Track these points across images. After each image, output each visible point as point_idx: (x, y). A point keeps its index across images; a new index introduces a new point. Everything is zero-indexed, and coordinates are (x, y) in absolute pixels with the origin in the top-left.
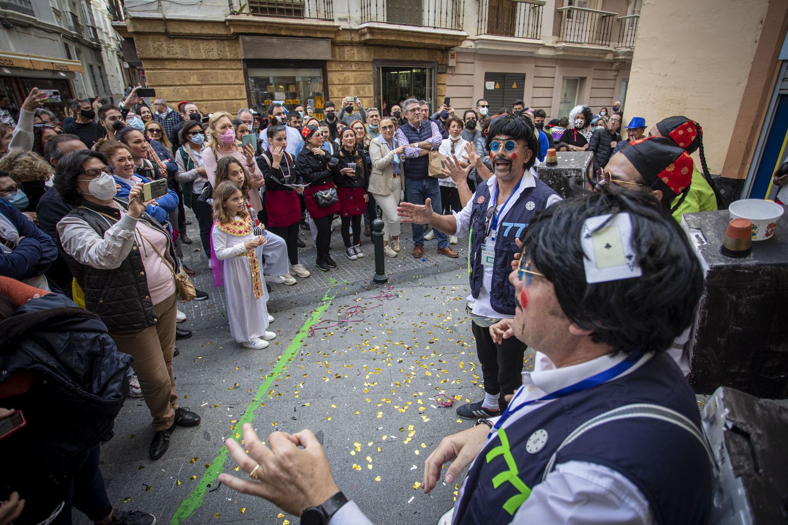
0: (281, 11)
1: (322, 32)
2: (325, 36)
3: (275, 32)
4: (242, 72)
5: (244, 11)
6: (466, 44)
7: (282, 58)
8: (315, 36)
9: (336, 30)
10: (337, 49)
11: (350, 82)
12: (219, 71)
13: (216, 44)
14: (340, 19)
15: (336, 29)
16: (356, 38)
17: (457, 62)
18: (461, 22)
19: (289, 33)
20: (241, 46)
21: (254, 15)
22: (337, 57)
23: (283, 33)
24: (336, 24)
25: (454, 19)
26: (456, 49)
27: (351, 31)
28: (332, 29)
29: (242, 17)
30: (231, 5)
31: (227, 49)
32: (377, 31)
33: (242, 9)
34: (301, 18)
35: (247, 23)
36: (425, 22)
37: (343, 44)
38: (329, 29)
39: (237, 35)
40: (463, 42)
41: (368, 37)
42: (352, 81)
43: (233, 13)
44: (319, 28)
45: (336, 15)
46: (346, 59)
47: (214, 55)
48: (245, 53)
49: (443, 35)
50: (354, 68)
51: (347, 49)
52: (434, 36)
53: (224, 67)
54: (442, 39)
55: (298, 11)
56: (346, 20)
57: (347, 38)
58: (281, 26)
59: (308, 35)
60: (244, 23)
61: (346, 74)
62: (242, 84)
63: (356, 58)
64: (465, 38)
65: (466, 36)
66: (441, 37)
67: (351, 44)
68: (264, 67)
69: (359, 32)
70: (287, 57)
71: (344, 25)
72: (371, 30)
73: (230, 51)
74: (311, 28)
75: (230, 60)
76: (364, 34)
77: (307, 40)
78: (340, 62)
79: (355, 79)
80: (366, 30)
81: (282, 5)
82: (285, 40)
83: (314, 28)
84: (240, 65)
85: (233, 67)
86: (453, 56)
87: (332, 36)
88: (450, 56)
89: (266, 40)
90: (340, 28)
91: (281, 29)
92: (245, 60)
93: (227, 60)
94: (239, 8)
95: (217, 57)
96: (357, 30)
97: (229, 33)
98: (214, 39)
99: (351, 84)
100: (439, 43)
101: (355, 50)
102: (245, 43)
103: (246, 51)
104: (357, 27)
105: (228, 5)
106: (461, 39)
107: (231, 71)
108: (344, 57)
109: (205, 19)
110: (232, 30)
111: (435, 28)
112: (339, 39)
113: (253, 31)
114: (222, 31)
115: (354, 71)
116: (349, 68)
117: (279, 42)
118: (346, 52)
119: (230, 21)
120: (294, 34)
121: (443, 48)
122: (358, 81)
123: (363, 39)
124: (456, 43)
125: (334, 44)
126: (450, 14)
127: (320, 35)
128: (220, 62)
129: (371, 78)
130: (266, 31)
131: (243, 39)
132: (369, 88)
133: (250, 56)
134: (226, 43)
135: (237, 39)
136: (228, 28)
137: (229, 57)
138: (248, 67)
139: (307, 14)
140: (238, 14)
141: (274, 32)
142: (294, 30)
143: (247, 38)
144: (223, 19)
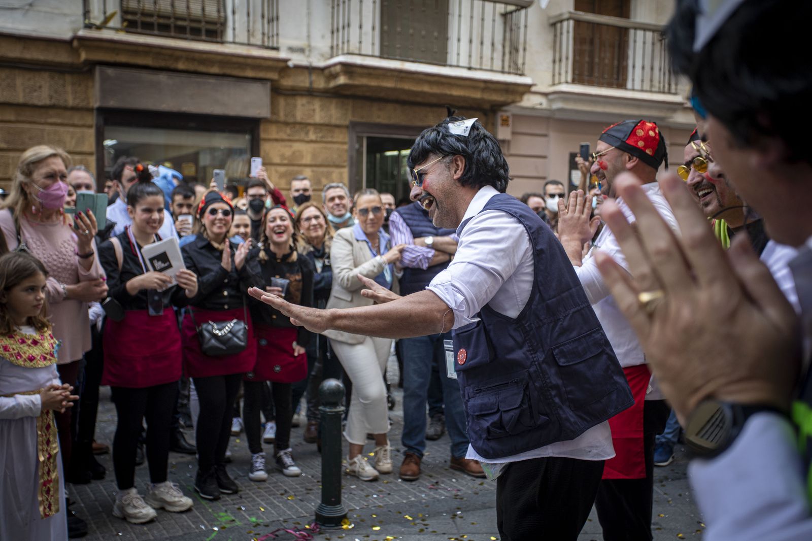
0: (181, 29)
1: (255, 67)
2: (261, 75)
3: (166, 64)
4: (92, 132)
5: (111, 24)
6: (530, 101)
7: (175, 110)
8: (241, 74)
9: (282, 67)
10: (282, 102)
11: (304, 161)
12: (47, 128)
13: (48, 79)
14: (291, 49)
15: (282, 64)
16: (320, 83)
17: (514, 133)
18: (520, 61)
19: (191, 67)
20: (98, 85)
21: (127, 32)
22: (282, 114)
23: (181, 66)
24: (282, 55)
25: (507, 57)
26: (512, 110)
27: (310, 70)
28: (275, 64)
29: (106, 34)
30: (86, 13)
31: (69, 88)
32: (359, 70)
33: (107, 20)
34: (217, 43)
36: (452, 58)
37: (295, 92)
38: (270, 63)
39: (92, 65)
40: (526, 97)
41: (342, 80)
42: (307, 160)
43: (89, 26)
44: (249, 61)
45: (285, 41)
46: (299, 119)
47: (43, 97)
48: (103, 98)
49: (486, 82)
50: (312, 136)
51: (301, 102)
52: (468, 83)
53: (59, 121)
54: (484, 90)
55: (214, 31)
56: (301, 50)
57: (303, 81)
59: (228, 72)
61: (297, 146)
63: (318, 118)
64: (526, 89)
65: (530, 86)
66: (482, 85)
67: (310, 93)
69: (327, 72)
70: (184, 109)
71: (296, 59)
72: (348, 68)
73: (75, 93)
74: (235, 60)
75: (73, 109)
76: (334, 76)
78: (286, 124)
79: (314, 156)
80: (338, 68)
81: (184, 20)
84: (91, 119)
85: (76, 122)
86: (505, 122)
87: (274, 76)
88: (499, 122)
89: (146, 76)
90: (290, 64)
91: (177, 59)
92: (102, 111)
93: (66, 108)
94: (102, 19)
95: (48, 103)
96: (322, 70)
97: (76, 61)
98: (45, 70)
99: (306, 166)
100: (478, 95)
101: (317, 104)
102: (105, 79)
103: (104, 93)
104: (322, 64)
105: (81, 12)
106: (521, 89)
107: (71, 129)
108: (294, 116)
109: (34, 34)
110: (83, 56)
111: (470, 68)
112: (287, 82)
113: (123, 59)
114: (63, 57)
115: (312, 141)
116: (302, 136)
118: (299, 107)
119: (81, 39)
120: (202, 68)
121: (487, 106)
122: (319, 161)
123: (332, 84)
124: (509, 98)
125: (277, 91)
126: (499, 47)
127: (250, 73)
128: (51, 112)
129: (346, 157)
130: (148, 61)
131: (102, 73)
132: (341, 174)
133: (112, 103)
134: (68, 78)
135: (90, 72)
136: (76, 52)
137: (71, 103)
138: (106, 123)
139: (229, 36)
140: (99, 28)
141: (162, 64)
142: (203, 61)
143: (110, 71)
144: (67, 35)
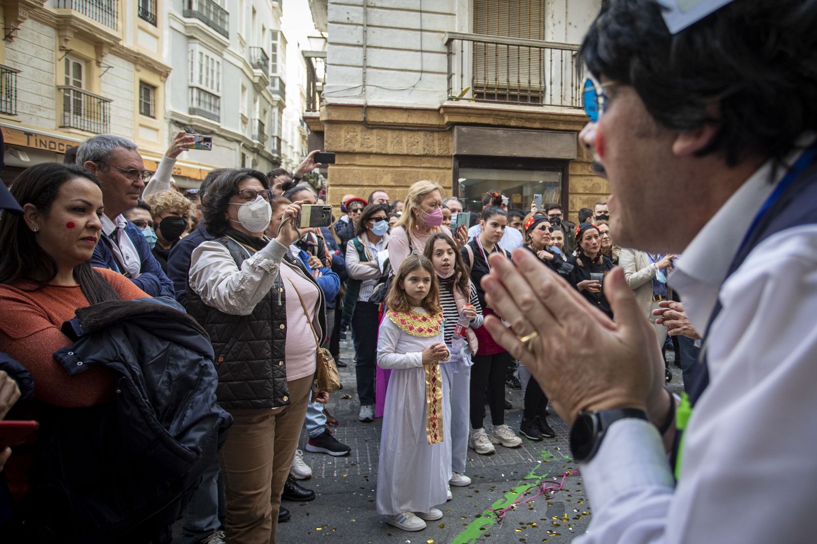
0: (513, 97)
1: (566, 122)
2: (570, 128)
3: (502, 122)
4: (451, 172)
5: (465, 96)
7: (508, 155)
8: (556, 128)
11: (601, 192)
12: (421, 170)
13: (423, 136)
19: (520, 124)
20: (455, 139)
21: (476, 101)
22: (585, 156)
23: (513, 123)
29: (462, 103)
30: (450, 90)
31: (436, 142)
33: (463, 94)
34: (539, 105)
35: (466, 111)
38: (577, 119)
39: (452, 125)
42: (603, 190)
43: (450, 99)
44: (562, 118)
47: (419, 150)
48: (459, 148)
53: (429, 165)
55: (537, 97)
58: (511, 114)
59: (546, 126)
60: (463, 111)
61: (596, 180)
62: (449, 188)
68: (482, 167)
70: (515, 154)
73: (440, 145)
74: (551, 117)
75: (438, 156)
77: (544, 133)
78: (587, 163)
81: (516, 90)
82: (514, 132)
83: (556, 117)
84: (450, 163)
85: (441, 166)
91: (511, 118)
92: (458, 158)
93: (434, 156)
94: (460, 93)
95: (422, 153)
97: (441, 123)
98: (421, 130)
99: (603, 194)
102: (460, 135)
103: (460, 145)
105: (446, 89)
107: (437, 171)
109: (415, 106)
110: (447, 119)
113: (473, 120)
114: (433, 121)
117: (505, 135)
119: (445, 107)
120: (528, 125)
127: (562, 127)
128: (424, 159)
130: (490, 121)
131: (458, 130)
133: (465, 152)
134: (436, 135)
135: (451, 130)
136: (442, 116)
137: (437, 153)
138: (460, 166)
139: (547, 100)
140: (457, 99)
141: (500, 122)
142: (528, 120)
143: (464, 129)
144: (436, 106)
